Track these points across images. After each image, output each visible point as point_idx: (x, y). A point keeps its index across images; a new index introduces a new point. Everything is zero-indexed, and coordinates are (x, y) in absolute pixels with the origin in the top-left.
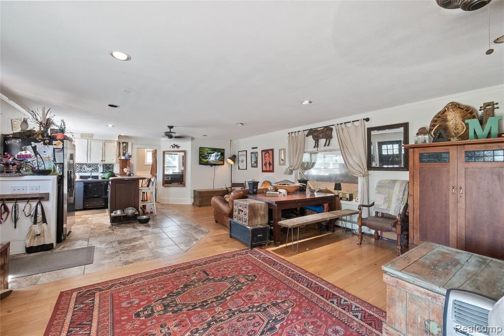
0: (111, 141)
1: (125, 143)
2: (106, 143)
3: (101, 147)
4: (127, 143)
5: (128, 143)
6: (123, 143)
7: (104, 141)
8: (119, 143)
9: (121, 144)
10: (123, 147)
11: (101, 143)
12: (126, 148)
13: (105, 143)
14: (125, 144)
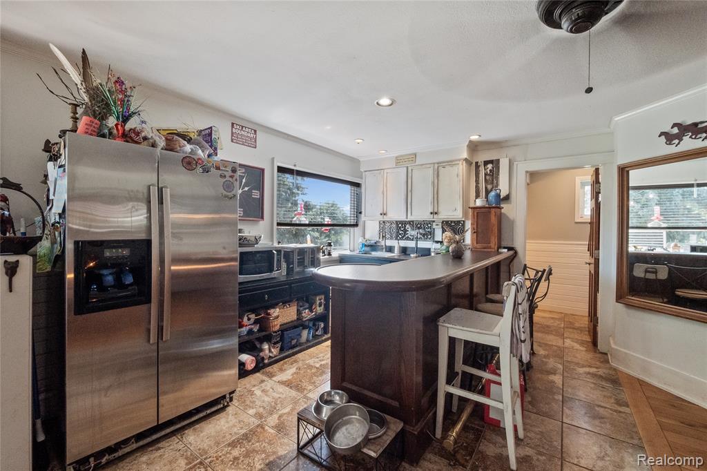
0: (451, 163)
1: (491, 162)
2: (441, 170)
3: (431, 179)
4: (496, 163)
5: (498, 161)
6: (486, 163)
7: (436, 165)
8: (477, 166)
9: (482, 169)
10: (486, 175)
11: (430, 171)
12: (493, 177)
13: (438, 168)
14: (490, 166)
